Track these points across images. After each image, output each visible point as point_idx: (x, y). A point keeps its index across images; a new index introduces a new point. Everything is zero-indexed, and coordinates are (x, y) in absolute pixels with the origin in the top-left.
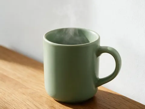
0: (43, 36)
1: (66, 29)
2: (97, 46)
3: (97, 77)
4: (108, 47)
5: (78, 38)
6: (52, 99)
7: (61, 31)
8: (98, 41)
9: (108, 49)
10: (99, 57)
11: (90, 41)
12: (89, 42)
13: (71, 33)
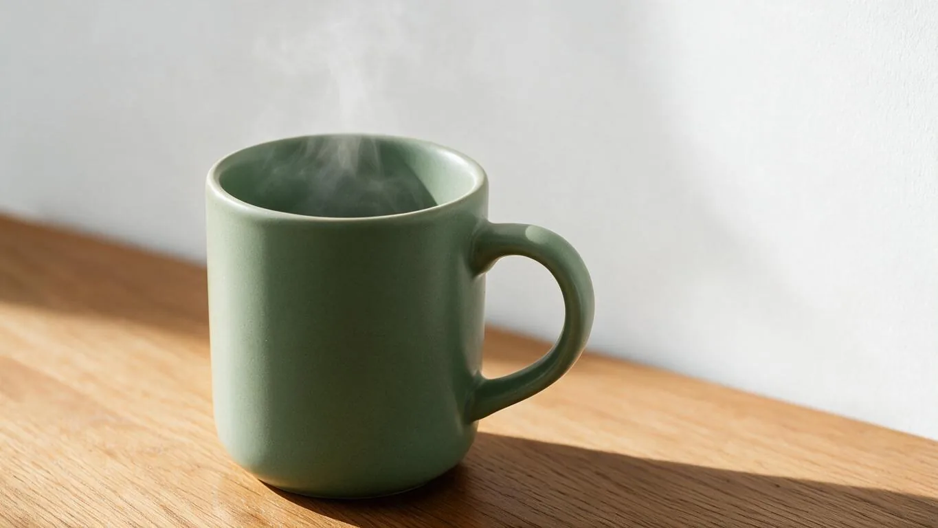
0: (206, 176)
1: (321, 141)
2: (473, 220)
3: (474, 373)
4: (526, 226)
5: (378, 185)
6: (253, 481)
7: (292, 149)
8: (480, 195)
9: (530, 234)
10: (480, 276)
11: (436, 197)
12: (436, 205)
13: (345, 161)
